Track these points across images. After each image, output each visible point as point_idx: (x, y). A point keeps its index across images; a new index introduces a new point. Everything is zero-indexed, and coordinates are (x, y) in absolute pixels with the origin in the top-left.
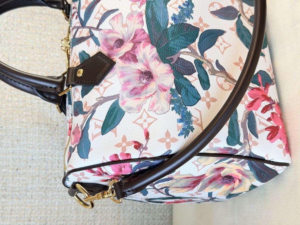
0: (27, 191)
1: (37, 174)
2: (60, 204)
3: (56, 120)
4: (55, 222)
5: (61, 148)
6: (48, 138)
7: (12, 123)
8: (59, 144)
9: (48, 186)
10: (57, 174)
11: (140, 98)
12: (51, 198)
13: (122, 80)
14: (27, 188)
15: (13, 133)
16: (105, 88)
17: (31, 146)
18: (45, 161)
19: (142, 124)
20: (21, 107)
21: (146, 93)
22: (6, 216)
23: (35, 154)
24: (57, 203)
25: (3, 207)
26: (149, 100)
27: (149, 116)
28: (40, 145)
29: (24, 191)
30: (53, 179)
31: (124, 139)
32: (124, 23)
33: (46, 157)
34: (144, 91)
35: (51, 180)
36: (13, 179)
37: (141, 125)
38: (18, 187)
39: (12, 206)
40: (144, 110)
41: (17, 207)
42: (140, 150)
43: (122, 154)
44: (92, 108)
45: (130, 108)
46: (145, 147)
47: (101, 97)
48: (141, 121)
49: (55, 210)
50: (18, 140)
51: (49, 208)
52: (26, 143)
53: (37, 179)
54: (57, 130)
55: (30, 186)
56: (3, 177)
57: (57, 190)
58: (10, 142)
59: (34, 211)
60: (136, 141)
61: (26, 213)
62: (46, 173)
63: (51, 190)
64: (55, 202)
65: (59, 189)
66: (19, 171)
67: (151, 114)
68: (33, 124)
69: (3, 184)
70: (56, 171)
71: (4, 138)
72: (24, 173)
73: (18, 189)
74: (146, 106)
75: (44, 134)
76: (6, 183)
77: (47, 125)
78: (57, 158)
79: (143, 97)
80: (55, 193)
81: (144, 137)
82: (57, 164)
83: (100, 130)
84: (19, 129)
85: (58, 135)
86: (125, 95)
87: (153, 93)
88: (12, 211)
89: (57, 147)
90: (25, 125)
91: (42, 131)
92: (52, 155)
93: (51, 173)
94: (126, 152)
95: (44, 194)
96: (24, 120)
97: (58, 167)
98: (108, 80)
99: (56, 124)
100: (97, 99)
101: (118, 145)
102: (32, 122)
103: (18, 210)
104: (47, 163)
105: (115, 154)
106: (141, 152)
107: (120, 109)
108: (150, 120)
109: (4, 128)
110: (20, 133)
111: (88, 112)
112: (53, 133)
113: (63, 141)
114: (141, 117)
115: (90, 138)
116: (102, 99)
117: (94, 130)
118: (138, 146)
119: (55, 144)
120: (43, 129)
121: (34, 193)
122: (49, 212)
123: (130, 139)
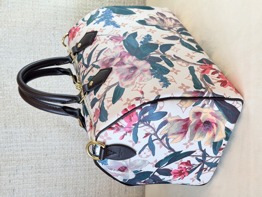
0: (53, 168)
1: (59, 157)
2: (74, 175)
3: (68, 122)
4: (71, 185)
5: (73, 140)
6: (64, 134)
7: (41, 127)
8: (71, 138)
9: (66, 164)
10: (71, 156)
12: (68, 171)
14: (53, 166)
15: (42, 133)
17: (54, 140)
18: (63, 149)
20: (46, 116)
22: (41, 184)
23: (57, 145)
24: (72, 174)
25: (39, 179)
28: (59, 139)
29: (51, 168)
30: (69, 159)
33: (64, 146)
35: (68, 160)
36: (44, 161)
38: (48, 166)
39: (45, 177)
41: (48, 178)
49: (71, 178)
50: (46, 137)
51: (67, 177)
52: (51, 138)
53: (59, 160)
54: (69, 129)
55: (55, 165)
56: (38, 160)
57: (71, 166)
58: (41, 139)
59: (58, 180)
61: (53, 181)
62: (64, 156)
63: (68, 166)
64: (71, 174)
65: (73, 166)
66: (47, 156)
68: (54, 126)
69: (38, 164)
70: (70, 155)
71: (37, 136)
72: (51, 157)
73: (47, 167)
75: (62, 132)
76: (40, 164)
77: (63, 126)
78: (71, 147)
80: (70, 168)
82: (71, 150)
84: (46, 130)
85: (70, 132)
88: (44, 180)
89: (70, 140)
90: (49, 127)
91: (60, 130)
92: (67, 145)
93: (67, 156)
95: (63, 169)
96: (49, 124)
97: (71, 152)
99: (69, 125)
102: (54, 125)
103: (48, 180)
104: (65, 150)
109: (37, 130)
110: (46, 133)
112: (67, 131)
113: (74, 135)
119: (68, 138)
120: (61, 129)
121: (58, 169)
122: (67, 180)
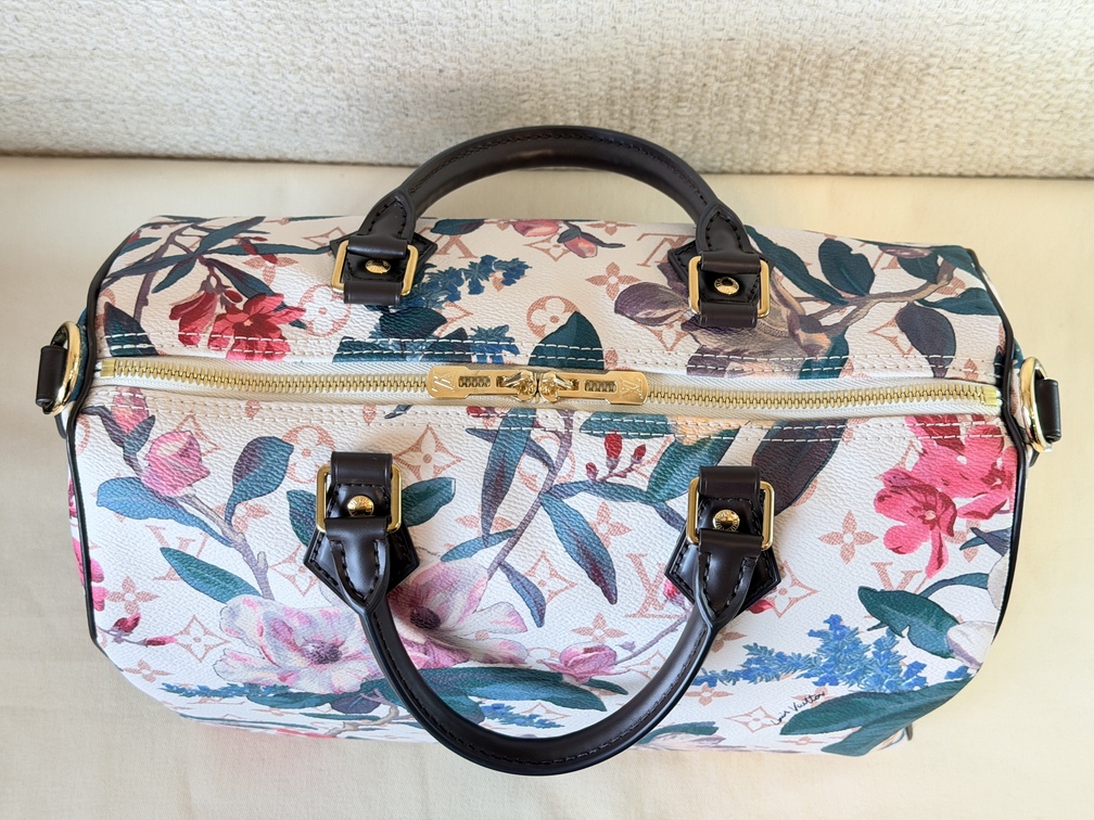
11: (261, 635)
13: (315, 614)
16: (292, 579)
19: (188, 634)
21: (276, 648)
26: (255, 653)
27: (208, 649)
31: (147, 597)
32: (490, 634)
34: (280, 644)
37: (186, 631)
40: (226, 641)
42: (112, 630)
43: (104, 592)
44: (238, 539)
45: (233, 614)
46: (123, 640)
47: (266, 564)
48: (196, 631)
60: (141, 620)
67: (216, 654)
74: (236, 645)
79: (264, 641)
81: (150, 637)
83: (175, 546)
86: (272, 609)
87: (273, 659)
94: (107, 602)
98: (316, 586)
100: (261, 556)
101: (128, 584)
105: (105, 576)
106: (108, 632)
107: (233, 595)
108: (199, 649)
111: (230, 524)
114: (207, 632)
115: (152, 521)
116: (261, 565)
117: (175, 533)
118: (125, 626)
123: (144, 609)
